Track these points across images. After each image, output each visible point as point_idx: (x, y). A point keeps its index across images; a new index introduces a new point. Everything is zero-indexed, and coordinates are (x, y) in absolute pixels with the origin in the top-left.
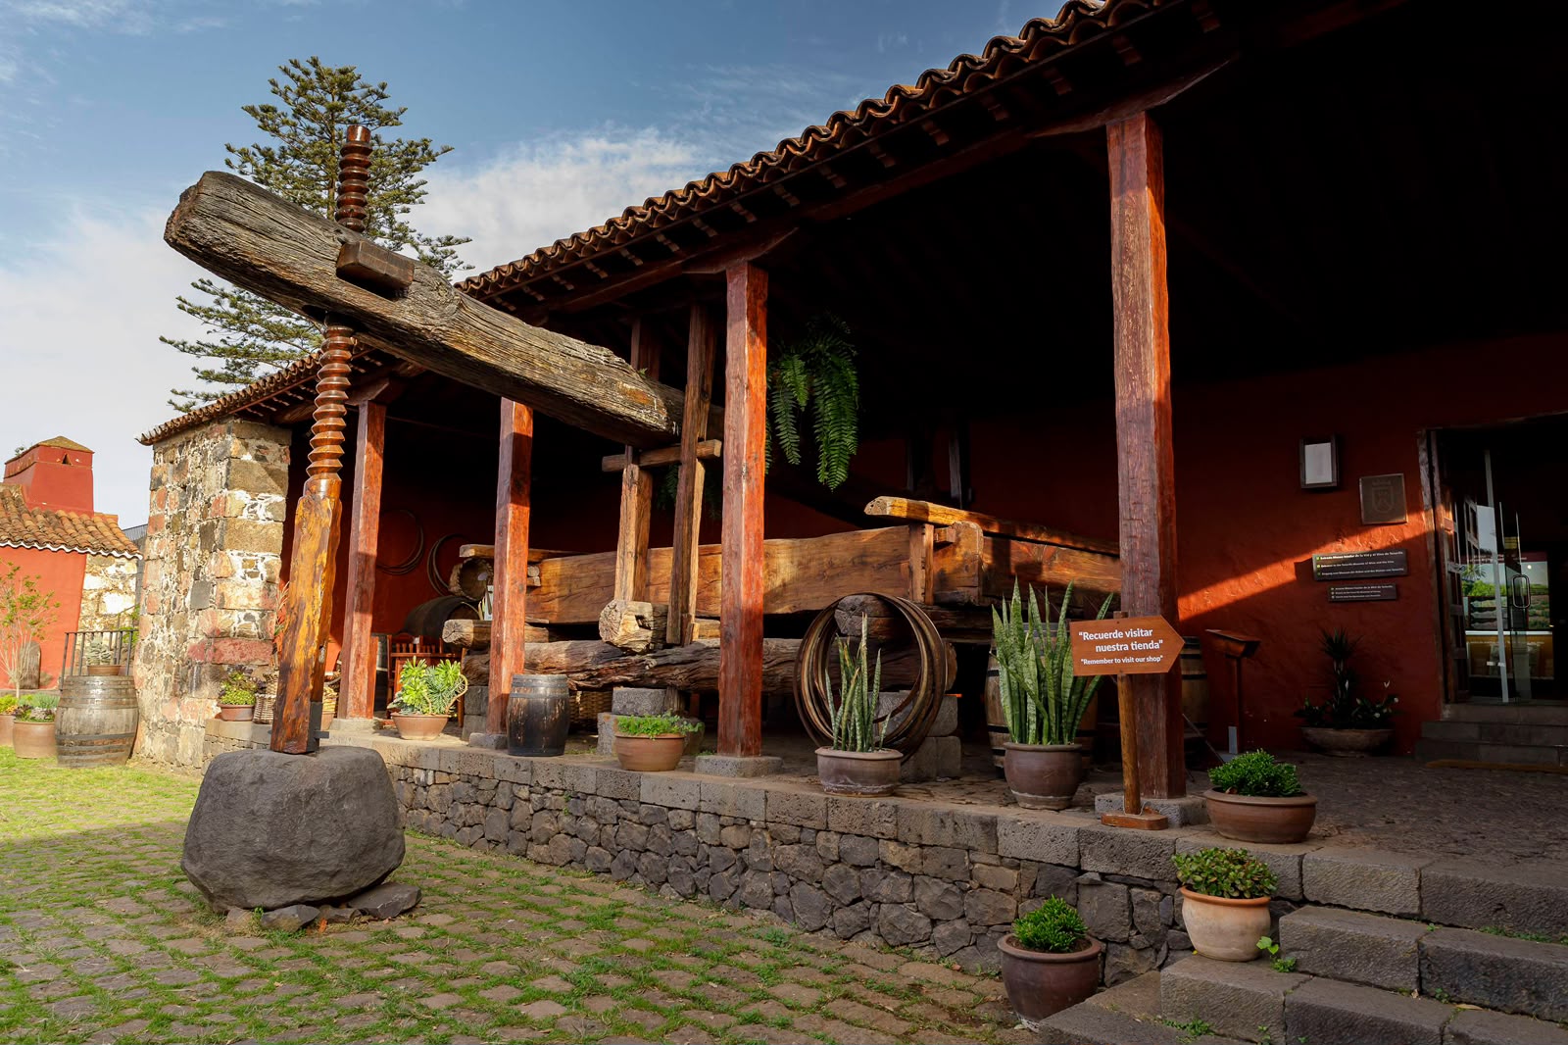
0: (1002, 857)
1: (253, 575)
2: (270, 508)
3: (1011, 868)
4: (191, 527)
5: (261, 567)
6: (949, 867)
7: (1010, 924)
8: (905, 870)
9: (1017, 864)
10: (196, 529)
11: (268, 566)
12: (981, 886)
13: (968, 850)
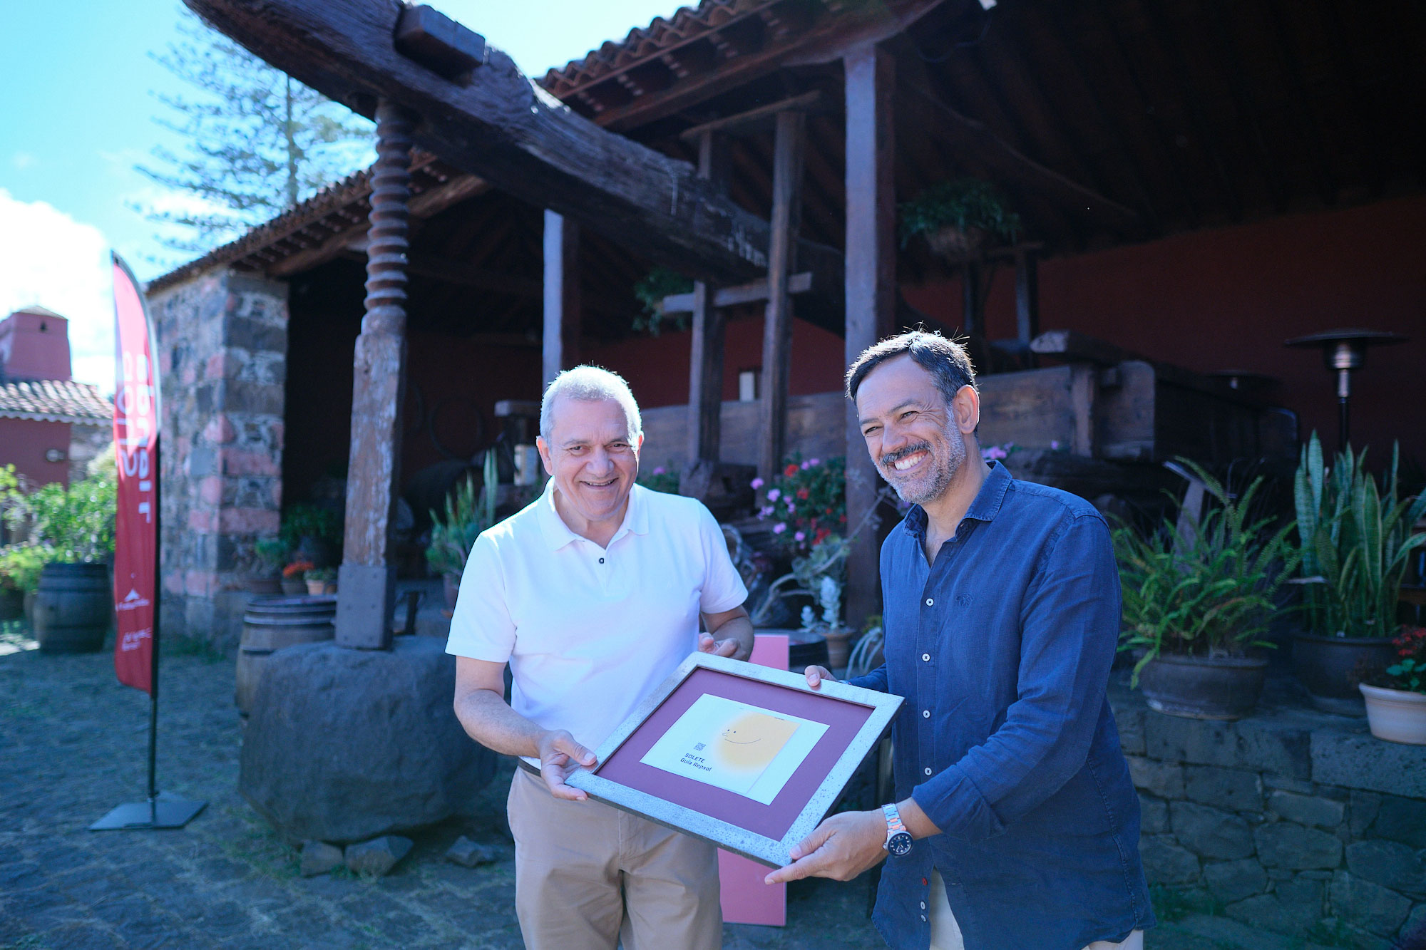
0: (1316, 784)
1: (257, 439)
2: (272, 367)
3: (1334, 798)
4: (186, 391)
5: (264, 430)
6: (1230, 792)
7: (1332, 870)
8: (1159, 792)
9: (1341, 793)
10: (192, 391)
11: (271, 430)
12: (1283, 819)
13: (1261, 773)
